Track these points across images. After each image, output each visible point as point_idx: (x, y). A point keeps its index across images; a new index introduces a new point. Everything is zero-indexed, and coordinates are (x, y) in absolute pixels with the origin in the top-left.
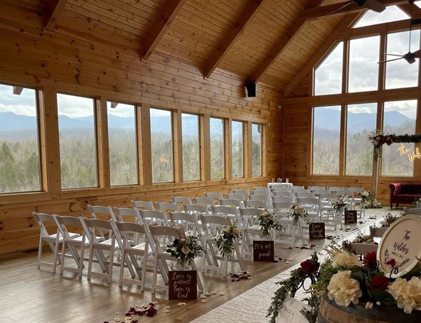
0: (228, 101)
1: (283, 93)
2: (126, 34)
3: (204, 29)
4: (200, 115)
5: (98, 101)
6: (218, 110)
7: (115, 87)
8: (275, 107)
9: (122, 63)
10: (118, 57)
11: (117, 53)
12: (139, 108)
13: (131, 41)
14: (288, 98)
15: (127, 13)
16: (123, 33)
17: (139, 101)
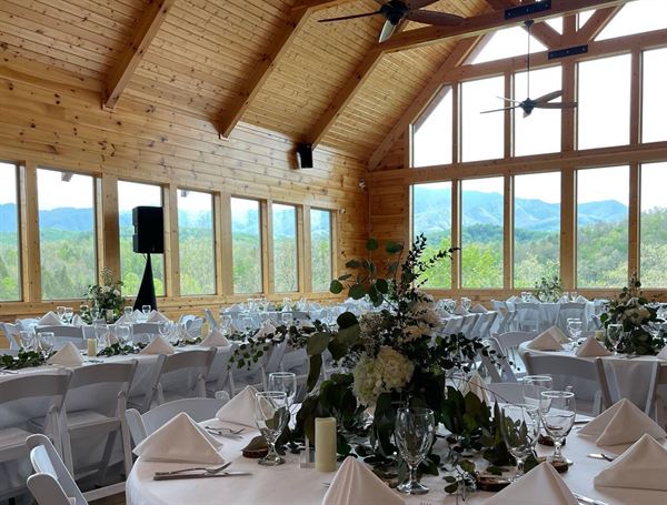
0: (265, 174)
1: (367, 164)
2: (73, 69)
3: (209, 63)
4: (215, 194)
5: (22, 168)
6: (246, 187)
7: (52, 147)
8: (353, 184)
9: (66, 111)
10: (58, 103)
11: (57, 96)
12: (99, 180)
13: (82, 79)
14: (375, 170)
15: (70, 36)
16: (67, 67)
17: (99, 170)
